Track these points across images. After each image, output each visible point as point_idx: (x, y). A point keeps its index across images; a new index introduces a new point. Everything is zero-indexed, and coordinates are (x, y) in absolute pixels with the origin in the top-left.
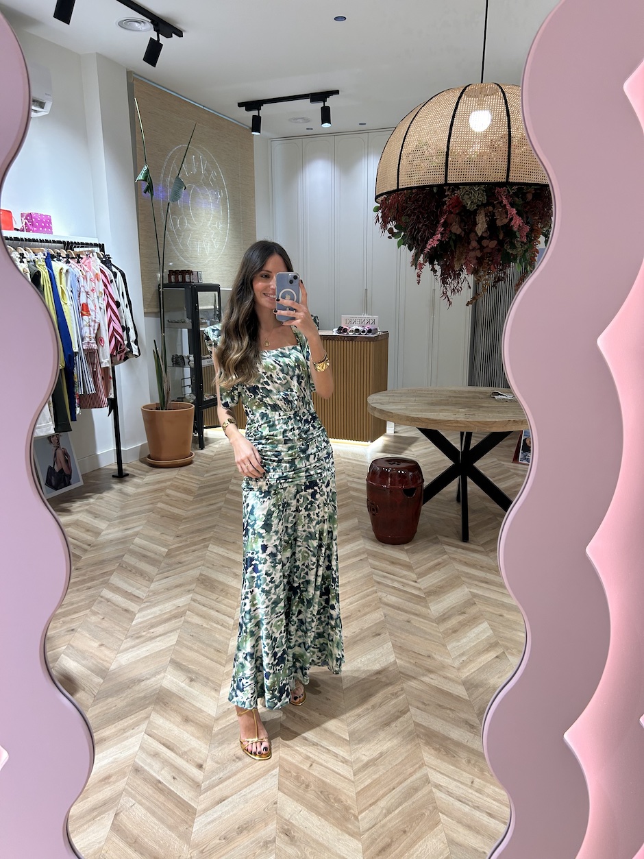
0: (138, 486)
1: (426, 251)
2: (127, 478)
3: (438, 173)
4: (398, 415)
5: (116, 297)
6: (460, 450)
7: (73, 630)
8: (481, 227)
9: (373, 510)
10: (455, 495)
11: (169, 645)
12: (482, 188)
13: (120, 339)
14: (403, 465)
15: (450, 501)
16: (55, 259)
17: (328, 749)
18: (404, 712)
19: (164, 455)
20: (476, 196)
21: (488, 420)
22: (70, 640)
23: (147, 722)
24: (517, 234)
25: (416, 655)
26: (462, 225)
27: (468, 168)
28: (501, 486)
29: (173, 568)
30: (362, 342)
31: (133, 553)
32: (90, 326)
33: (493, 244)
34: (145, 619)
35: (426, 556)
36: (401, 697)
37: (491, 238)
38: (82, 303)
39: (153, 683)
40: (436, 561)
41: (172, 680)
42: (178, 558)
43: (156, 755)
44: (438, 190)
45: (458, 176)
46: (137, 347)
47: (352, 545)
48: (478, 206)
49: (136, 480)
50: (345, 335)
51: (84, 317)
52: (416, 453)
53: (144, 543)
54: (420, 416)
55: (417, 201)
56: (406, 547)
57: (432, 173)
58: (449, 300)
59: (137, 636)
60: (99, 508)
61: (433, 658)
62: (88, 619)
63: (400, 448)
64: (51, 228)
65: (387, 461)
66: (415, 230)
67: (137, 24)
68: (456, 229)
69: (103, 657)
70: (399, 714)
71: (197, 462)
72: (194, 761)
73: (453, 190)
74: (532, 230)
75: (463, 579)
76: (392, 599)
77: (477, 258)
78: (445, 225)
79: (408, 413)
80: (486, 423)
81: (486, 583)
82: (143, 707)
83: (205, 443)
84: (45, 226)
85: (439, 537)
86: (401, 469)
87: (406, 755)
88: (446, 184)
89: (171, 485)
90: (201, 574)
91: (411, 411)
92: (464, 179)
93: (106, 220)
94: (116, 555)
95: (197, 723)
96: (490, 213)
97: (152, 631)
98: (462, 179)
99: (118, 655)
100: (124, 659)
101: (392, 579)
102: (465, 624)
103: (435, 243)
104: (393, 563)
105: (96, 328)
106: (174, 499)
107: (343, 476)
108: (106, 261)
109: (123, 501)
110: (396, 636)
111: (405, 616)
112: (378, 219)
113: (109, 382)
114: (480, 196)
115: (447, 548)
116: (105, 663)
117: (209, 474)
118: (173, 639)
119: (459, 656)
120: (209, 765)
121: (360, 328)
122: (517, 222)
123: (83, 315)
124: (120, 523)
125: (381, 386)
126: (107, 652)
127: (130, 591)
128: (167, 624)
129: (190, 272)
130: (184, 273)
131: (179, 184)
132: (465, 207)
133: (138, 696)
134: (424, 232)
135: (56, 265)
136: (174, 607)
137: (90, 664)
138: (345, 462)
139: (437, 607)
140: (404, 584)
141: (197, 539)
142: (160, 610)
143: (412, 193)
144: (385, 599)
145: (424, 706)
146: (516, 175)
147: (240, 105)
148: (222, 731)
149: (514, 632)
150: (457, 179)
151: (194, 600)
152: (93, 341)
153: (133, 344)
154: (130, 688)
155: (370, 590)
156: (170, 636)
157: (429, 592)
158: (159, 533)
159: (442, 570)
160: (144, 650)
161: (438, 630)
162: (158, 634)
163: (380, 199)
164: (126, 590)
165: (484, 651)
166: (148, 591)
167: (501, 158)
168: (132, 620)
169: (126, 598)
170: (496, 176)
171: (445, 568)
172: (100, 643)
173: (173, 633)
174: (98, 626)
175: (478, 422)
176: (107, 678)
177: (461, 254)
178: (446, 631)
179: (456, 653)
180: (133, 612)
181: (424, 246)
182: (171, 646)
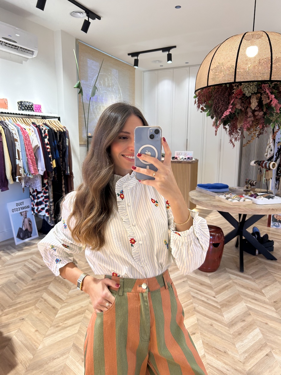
1: (223, 117)
3: (230, 77)
4: (206, 204)
6: (239, 221)
7: (23, 319)
8: (254, 104)
11: (74, 333)
12: (255, 84)
20: (251, 88)
21: (257, 208)
22: (20, 326)
24: (274, 108)
26: (243, 104)
27: (248, 73)
30: (185, 164)
33: (261, 113)
34: (63, 314)
37: (259, 111)
40: (225, 284)
44: (229, 86)
45: (241, 78)
48: (252, 94)
50: (176, 160)
54: (218, 204)
55: (217, 92)
56: (209, 274)
57: (227, 77)
58: (233, 144)
59: (57, 325)
61: (228, 354)
62: (33, 313)
66: (217, 107)
67: (79, 13)
68: (238, 106)
69: (36, 339)
73: (238, 86)
75: (241, 296)
76: (201, 308)
77: (252, 121)
78: (233, 104)
80: (256, 210)
81: (256, 300)
85: (227, 269)
88: (235, 82)
91: (214, 201)
92: (245, 79)
96: (259, 97)
97: (65, 322)
98: (244, 79)
99: (44, 339)
100: (48, 341)
102: (245, 329)
103: (228, 113)
110: (205, 336)
111: (208, 321)
112: (195, 103)
114: (253, 89)
115: (232, 276)
116: (36, 344)
118: (76, 329)
119: (244, 353)
121: (184, 157)
122: (275, 102)
126: (38, 336)
127: (57, 295)
128: (74, 318)
131: (95, 89)
132: (244, 94)
133: (51, 370)
134: (222, 107)
136: (80, 307)
139: (229, 315)
140: (208, 299)
142: (72, 309)
143: (214, 88)
144: (197, 309)
146: (275, 76)
147: (129, 54)
149: (276, 336)
155: (189, 301)
156: (75, 327)
157: (223, 305)
159: (229, 290)
160: (59, 337)
161: (229, 332)
162: (69, 325)
163: (197, 93)
164: (56, 294)
165: (258, 350)
166: (68, 296)
167: (267, 67)
168: (56, 314)
169: (55, 299)
170: (264, 77)
171: (231, 289)
172: (36, 329)
173: (77, 325)
174: (38, 318)
175: (252, 209)
176: (35, 355)
177: (242, 120)
178: (234, 334)
179: (241, 351)
180: (57, 308)
181: (221, 115)
182: (75, 334)
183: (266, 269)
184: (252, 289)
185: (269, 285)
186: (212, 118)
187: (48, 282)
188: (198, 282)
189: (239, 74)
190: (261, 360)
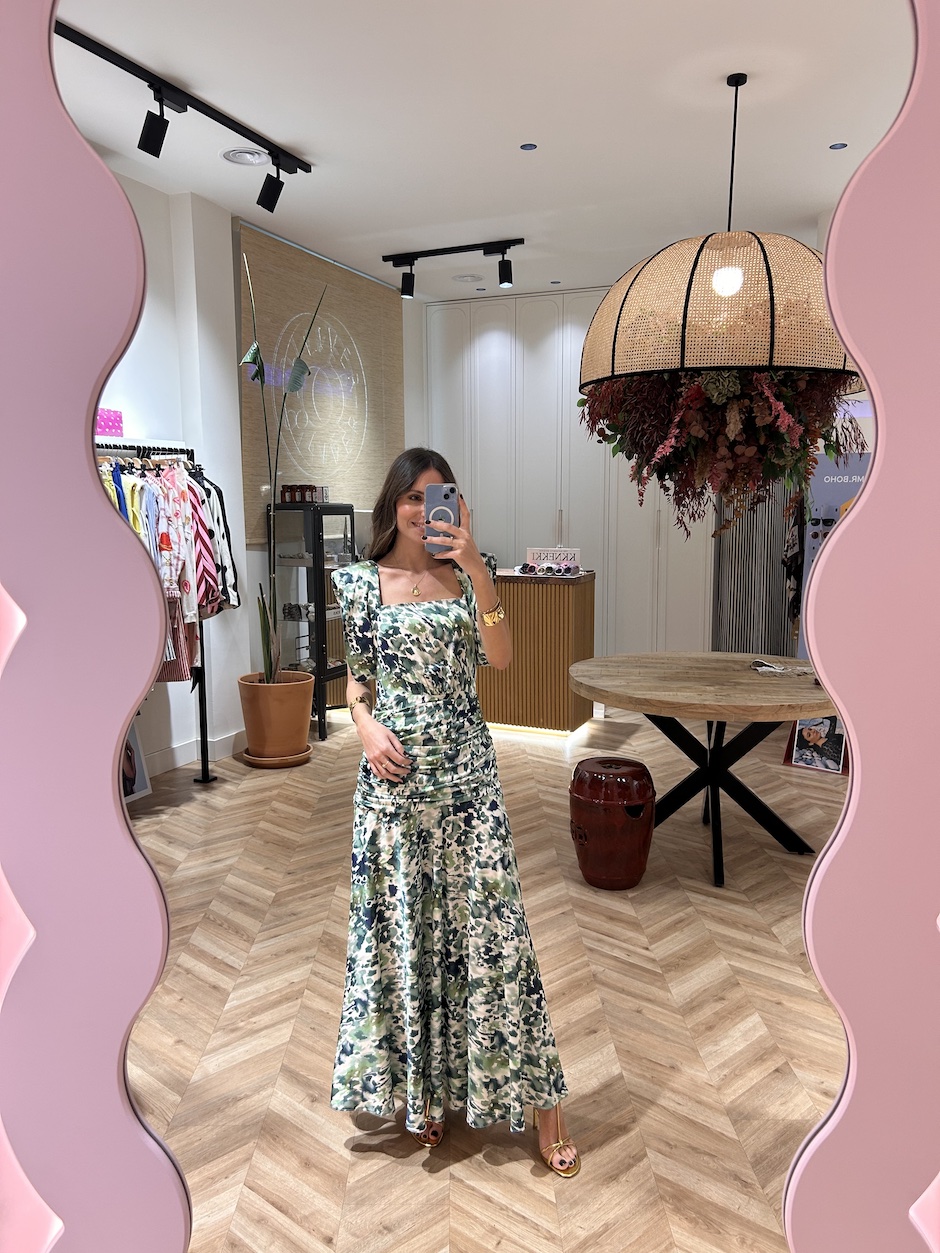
0: (230, 796)
1: (654, 461)
2: (215, 784)
3: (671, 355)
4: (617, 695)
5: (210, 524)
6: (706, 745)
8: (734, 427)
9: (581, 837)
10: (700, 814)
11: (279, 1042)
12: (734, 373)
13: (212, 583)
14: (625, 769)
15: (693, 823)
16: (126, 472)
17: (524, 1217)
18: (638, 1158)
19: (268, 750)
20: (726, 384)
21: (751, 704)
23: (247, 1166)
24: (786, 437)
25: (652, 1064)
26: (706, 424)
27: (714, 346)
28: (768, 800)
29: (283, 922)
30: (557, 586)
31: (224, 897)
32: (171, 565)
33: (751, 451)
34: (247, 1000)
35: (661, 909)
36: (632, 1133)
37: (747, 443)
38: (160, 532)
39: (257, 1103)
40: (675, 917)
41: (284, 1100)
42: (290, 906)
43: (261, 1221)
44: (670, 377)
45: (699, 358)
46: (235, 594)
47: (549, 890)
48: (728, 398)
49: (228, 787)
50: (533, 575)
51: (163, 552)
52: (639, 749)
53: (241, 882)
54: (648, 697)
55: (639, 391)
56: (630, 895)
57: (662, 354)
58: (686, 529)
59: (231, 1027)
60: (176, 829)
61: (679, 1071)
63: (614, 741)
64: (121, 429)
65: (600, 762)
66: (638, 432)
67: (248, 155)
68: (698, 431)
69: (181, 1061)
70: (631, 1161)
71: (316, 760)
72: (319, 1230)
73: (692, 377)
74: (807, 431)
75: (718, 944)
76: (614, 976)
77: (728, 471)
78: (681, 425)
79: (631, 693)
80: (746, 709)
81: (754, 951)
82: (242, 1142)
83: (328, 731)
84: (113, 427)
85: (679, 879)
86: (622, 776)
87: (645, 1228)
88: (682, 368)
89: (279, 795)
90: (325, 933)
91: (635, 689)
92: (709, 362)
93: (197, 415)
94: (201, 901)
95: (322, 1170)
96: (746, 407)
97: (253, 1020)
98: (705, 362)
99: (203, 1058)
100: (213, 1064)
101: (611, 945)
102: (724, 1017)
103: (668, 451)
104: (611, 919)
105: (180, 567)
106: (283, 815)
107: (532, 783)
108: (197, 474)
109: (209, 819)
110: (626, 1035)
111: (633, 1003)
112: (583, 417)
113: (195, 644)
114: (731, 385)
115: (693, 897)
116: (183, 1071)
117: (333, 779)
118: (284, 1033)
119: (719, 1067)
120: (342, 1239)
121: (554, 566)
122: (786, 421)
123: (161, 549)
124: (206, 852)
125: (585, 652)
126: (187, 1053)
127: (220, 958)
128: (275, 1010)
129: (312, 488)
130: (303, 488)
131: (302, 368)
132: (709, 400)
133: (232, 1123)
134: (651, 434)
135: (127, 480)
136: (287, 984)
137: (161, 1071)
138: (534, 762)
139: (682, 988)
140: (629, 953)
141: (318, 878)
142: (266, 988)
143: (633, 381)
144: (601, 976)
145: (668, 1149)
146: (783, 356)
147: (386, 259)
148: (361, 1183)
149: (801, 1029)
150: (699, 361)
151: (315, 973)
152: (175, 586)
153: (230, 590)
154: (223, 1110)
155: (579, 961)
156: (280, 1029)
157: (668, 965)
158: (262, 868)
159: (686, 930)
160: (242, 1051)
161: (683, 1025)
162: (262, 1026)
163: (587, 389)
164: (215, 955)
165: (756, 1060)
166: (248, 958)
167: (761, 333)
168: (224, 1002)
169: (215, 968)
170: (755, 358)
171: (692, 926)
172: (176, 1038)
173: (284, 1025)
174: (173, 1012)
175: (735, 707)
176: (187, 1094)
177: (705, 465)
178: (696, 1028)
179: (711, 1064)
180: (225, 990)
181: (650, 454)
182: (283, 1044)
183: (786, 877)
184: (746, 926)
185: (792, 915)
186: (629, 458)
187: (187, 927)
188: (604, 916)
189: (692, 347)
190: (761, 1080)
